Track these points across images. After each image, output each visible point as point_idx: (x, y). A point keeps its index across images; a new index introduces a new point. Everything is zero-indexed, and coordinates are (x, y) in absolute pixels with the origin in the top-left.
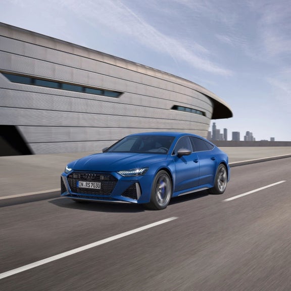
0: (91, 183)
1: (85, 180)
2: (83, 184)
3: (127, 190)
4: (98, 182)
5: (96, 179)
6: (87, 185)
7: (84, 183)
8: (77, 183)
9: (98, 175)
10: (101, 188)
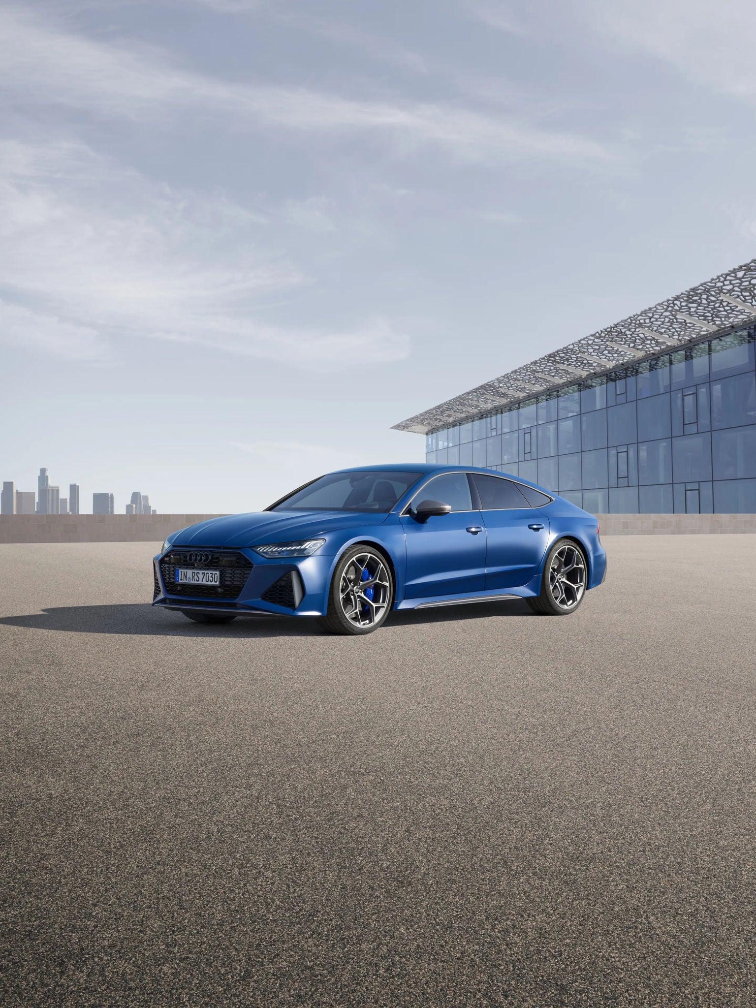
0: (201, 572)
1: (190, 565)
2: (188, 576)
3: (273, 587)
4: (215, 570)
5: (210, 565)
6: (193, 577)
7: (189, 573)
8: (175, 574)
9: (216, 555)
10: (221, 582)
